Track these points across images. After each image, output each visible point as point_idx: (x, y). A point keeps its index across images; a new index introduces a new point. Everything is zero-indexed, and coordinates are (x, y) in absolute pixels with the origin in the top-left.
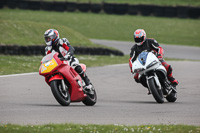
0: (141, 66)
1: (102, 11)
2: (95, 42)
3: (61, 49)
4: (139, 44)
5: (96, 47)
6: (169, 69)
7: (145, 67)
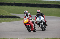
0: (39, 20)
1: (14, 5)
2: (12, 14)
3: (28, 16)
4: (38, 14)
5: (12, 16)
6: (46, 22)
7: (40, 20)
